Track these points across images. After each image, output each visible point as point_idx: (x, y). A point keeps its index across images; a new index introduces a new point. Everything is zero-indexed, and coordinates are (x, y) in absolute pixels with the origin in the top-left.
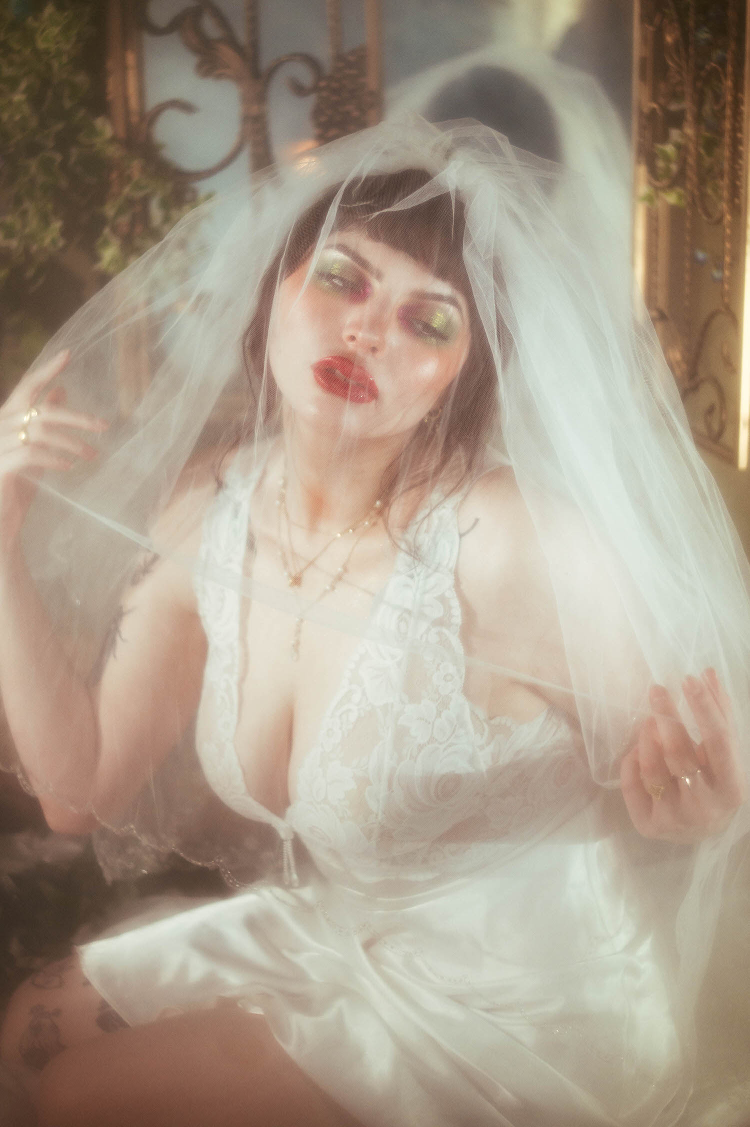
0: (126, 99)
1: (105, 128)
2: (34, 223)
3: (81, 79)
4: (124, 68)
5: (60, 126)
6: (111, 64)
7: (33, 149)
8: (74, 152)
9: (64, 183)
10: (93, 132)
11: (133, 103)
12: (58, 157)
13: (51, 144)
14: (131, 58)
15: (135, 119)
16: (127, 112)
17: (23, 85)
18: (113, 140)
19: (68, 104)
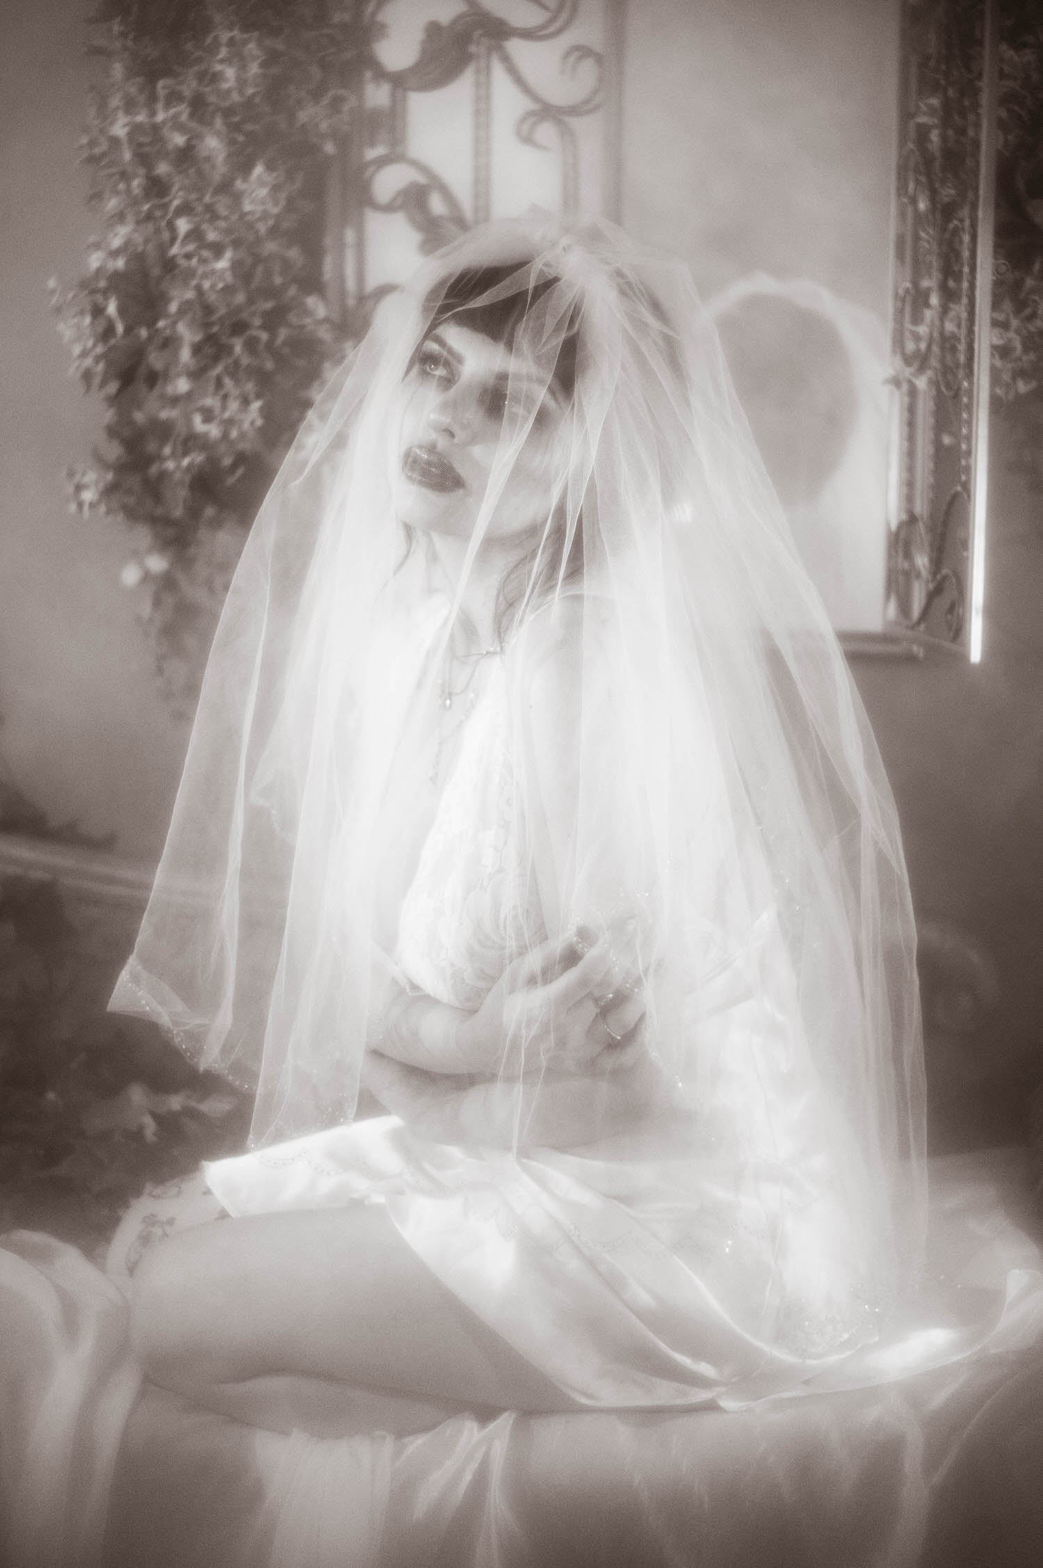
0: (341, 278)
1: (317, 307)
2: (234, 406)
3: (294, 253)
4: (341, 246)
5: (269, 305)
6: (328, 241)
7: (239, 328)
8: (283, 334)
9: (269, 365)
10: (307, 312)
11: (351, 284)
12: (264, 336)
13: (257, 322)
14: (350, 235)
15: (351, 302)
16: (343, 293)
17: (229, 254)
18: (326, 320)
19: (278, 280)
